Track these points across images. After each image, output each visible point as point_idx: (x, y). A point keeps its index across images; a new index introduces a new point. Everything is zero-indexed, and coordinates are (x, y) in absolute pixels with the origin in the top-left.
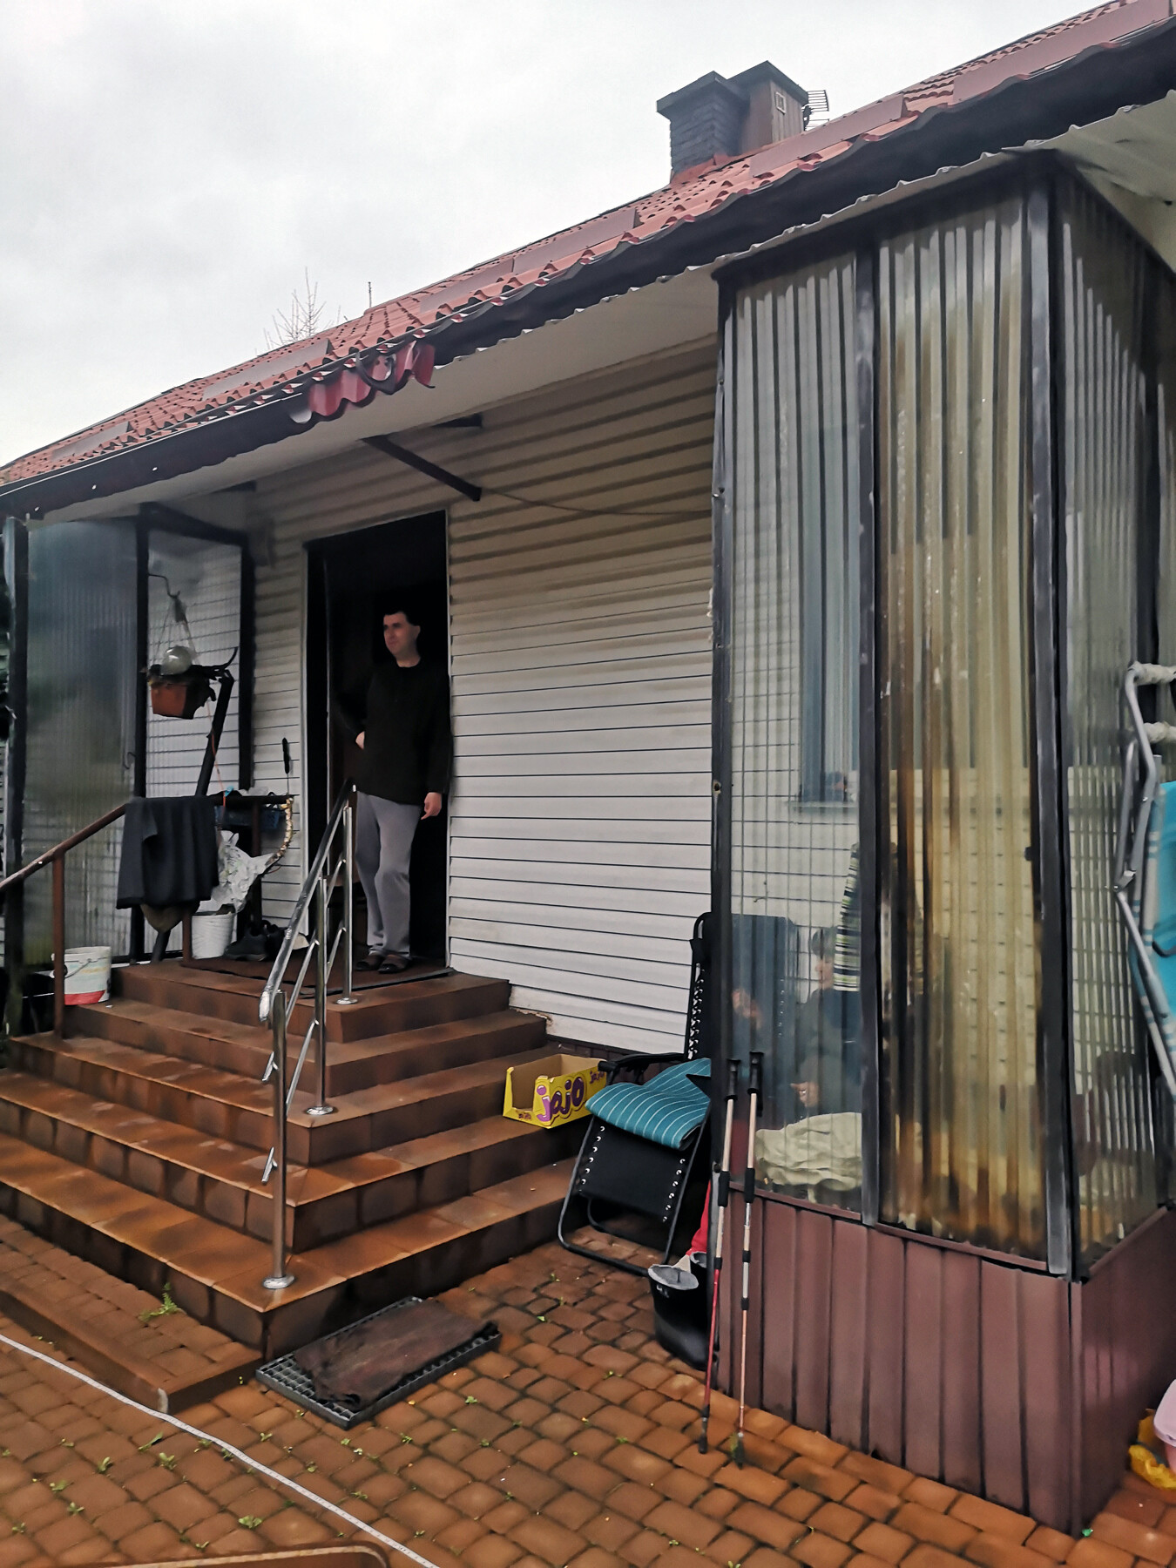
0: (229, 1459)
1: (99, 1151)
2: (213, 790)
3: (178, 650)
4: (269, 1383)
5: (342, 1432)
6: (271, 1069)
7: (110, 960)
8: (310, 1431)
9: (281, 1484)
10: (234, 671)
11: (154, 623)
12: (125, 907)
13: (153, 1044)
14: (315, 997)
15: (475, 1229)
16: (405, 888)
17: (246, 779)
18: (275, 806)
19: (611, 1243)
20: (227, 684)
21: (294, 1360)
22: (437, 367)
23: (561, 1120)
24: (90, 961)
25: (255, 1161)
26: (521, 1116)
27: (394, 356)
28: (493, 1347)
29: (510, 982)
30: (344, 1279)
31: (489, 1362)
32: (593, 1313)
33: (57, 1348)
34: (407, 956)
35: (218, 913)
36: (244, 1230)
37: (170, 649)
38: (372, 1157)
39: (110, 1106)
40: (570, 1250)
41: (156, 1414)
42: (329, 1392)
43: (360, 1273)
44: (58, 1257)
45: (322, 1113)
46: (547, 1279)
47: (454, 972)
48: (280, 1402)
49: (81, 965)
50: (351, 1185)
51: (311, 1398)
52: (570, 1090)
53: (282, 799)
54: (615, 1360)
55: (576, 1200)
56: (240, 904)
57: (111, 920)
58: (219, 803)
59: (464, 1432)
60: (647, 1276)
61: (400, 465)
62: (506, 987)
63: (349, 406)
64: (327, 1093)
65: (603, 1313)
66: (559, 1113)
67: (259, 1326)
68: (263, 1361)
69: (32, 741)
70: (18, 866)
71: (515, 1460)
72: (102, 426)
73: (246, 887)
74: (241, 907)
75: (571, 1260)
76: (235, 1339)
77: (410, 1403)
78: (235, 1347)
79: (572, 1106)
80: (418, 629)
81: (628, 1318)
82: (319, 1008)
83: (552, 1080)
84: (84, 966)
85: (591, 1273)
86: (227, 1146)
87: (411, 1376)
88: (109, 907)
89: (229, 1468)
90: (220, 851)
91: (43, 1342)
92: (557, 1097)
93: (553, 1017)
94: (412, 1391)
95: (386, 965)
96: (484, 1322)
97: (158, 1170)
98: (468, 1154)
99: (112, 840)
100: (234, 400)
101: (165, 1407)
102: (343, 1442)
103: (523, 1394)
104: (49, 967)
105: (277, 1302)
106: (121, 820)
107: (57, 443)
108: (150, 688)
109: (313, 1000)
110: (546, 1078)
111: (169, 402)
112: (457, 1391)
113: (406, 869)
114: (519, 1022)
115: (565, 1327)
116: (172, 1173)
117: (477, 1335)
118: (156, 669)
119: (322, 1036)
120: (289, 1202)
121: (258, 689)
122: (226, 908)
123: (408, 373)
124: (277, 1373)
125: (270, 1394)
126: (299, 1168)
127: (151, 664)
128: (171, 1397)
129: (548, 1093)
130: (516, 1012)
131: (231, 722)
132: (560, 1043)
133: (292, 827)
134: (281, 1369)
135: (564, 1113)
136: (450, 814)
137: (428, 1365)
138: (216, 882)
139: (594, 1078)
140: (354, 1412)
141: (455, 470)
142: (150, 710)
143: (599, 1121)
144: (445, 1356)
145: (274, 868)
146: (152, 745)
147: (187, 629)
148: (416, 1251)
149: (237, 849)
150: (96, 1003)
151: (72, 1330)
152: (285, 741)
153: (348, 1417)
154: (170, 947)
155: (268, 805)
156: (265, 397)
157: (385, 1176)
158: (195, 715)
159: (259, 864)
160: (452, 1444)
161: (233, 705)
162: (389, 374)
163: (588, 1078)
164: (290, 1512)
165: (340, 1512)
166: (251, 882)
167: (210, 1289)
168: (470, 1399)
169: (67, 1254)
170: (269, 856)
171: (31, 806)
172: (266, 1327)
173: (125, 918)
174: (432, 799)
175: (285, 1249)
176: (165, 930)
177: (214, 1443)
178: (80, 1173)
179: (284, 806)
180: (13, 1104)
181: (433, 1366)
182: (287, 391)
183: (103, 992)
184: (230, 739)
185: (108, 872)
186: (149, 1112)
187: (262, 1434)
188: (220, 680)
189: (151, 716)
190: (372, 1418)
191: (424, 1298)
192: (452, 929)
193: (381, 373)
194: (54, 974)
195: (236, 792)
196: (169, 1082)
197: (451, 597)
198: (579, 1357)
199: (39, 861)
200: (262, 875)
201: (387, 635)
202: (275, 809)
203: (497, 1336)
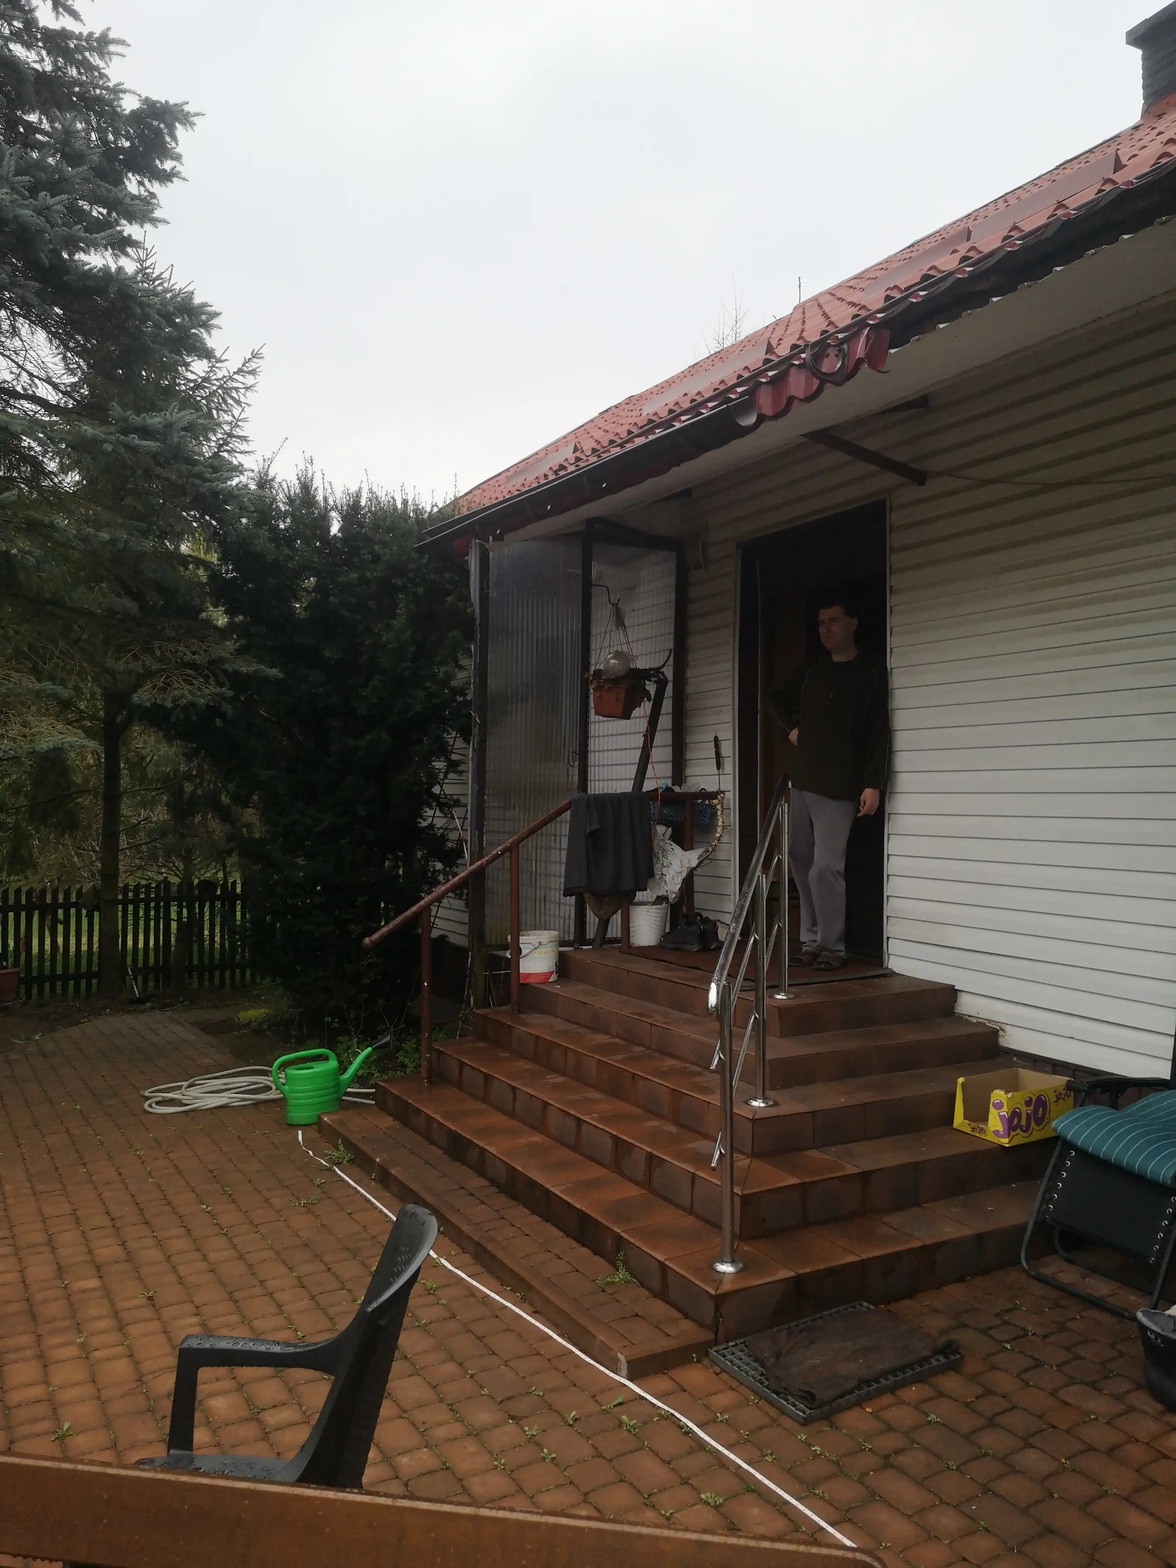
0: (689, 1432)
1: (553, 1118)
2: (648, 786)
3: (618, 655)
4: (722, 1365)
5: (799, 1427)
6: (717, 1059)
7: (555, 943)
8: (766, 1420)
9: (740, 1467)
10: (669, 672)
11: (596, 629)
12: (571, 895)
13: (598, 1024)
14: (755, 990)
15: (928, 1242)
16: (841, 886)
17: (678, 775)
18: (707, 802)
19: (1083, 1277)
20: (662, 685)
21: (746, 1346)
22: (892, 351)
23: (1020, 1139)
24: (540, 944)
25: (701, 1145)
26: (973, 1129)
27: (845, 347)
28: (955, 1367)
29: (956, 988)
30: (793, 1274)
31: (950, 1382)
32: (1067, 1349)
33: (524, 1299)
34: (842, 954)
35: (653, 904)
36: (691, 1211)
37: (610, 653)
38: (814, 1154)
39: (561, 1079)
40: (1035, 1278)
41: (617, 1378)
42: (783, 1384)
43: (808, 1270)
44: (520, 1214)
45: (762, 1105)
46: (1011, 1306)
47: (893, 974)
48: (734, 1386)
49: (532, 947)
50: (795, 1181)
51: (765, 1387)
52: (1032, 1108)
53: (713, 795)
54: (1098, 1405)
55: (1043, 1228)
56: (674, 896)
57: (557, 906)
58: (655, 799)
59: (927, 1450)
60: (1135, 1319)
61: (840, 457)
62: (951, 993)
63: (796, 402)
64: (767, 1086)
65: (1081, 1351)
66: (1019, 1131)
67: (712, 1305)
68: (716, 1342)
69: (491, 741)
70: (481, 857)
71: (986, 1490)
72: (547, 451)
73: (679, 880)
74: (675, 898)
75: (1038, 1289)
76: (686, 1316)
77: (868, 1410)
78: (686, 1325)
79: (1033, 1125)
80: (855, 622)
81: (1110, 1360)
82: (759, 1000)
83: (1010, 1095)
84: (535, 949)
85: (1061, 1306)
86: (671, 1128)
87: (868, 1382)
88: (556, 894)
89: (687, 1440)
90: (655, 844)
91: (510, 1292)
92: (1015, 1114)
93: (1007, 1028)
94: (869, 1398)
95: (820, 963)
96: (944, 1339)
97: (608, 1143)
98: (917, 1165)
99: (558, 833)
100: (675, 411)
101: (625, 1371)
102: (799, 1437)
103: (991, 1423)
104: (506, 947)
105: (727, 1287)
106: (567, 815)
107: (508, 470)
108: (592, 691)
109: (754, 993)
110: (1003, 1093)
111: (606, 421)
112: (917, 1406)
113: (841, 866)
114: (969, 1030)
115: (1036, 1360)
116: (621, 1147)
117: (937, 1352)
118: (598, 673)
119: (761, 1028)
120: (737, 1190)
121: (690, 689)
122: (660, 900)
123: (860, 361)
124: (729, 1357)
125: (724, 1376)
126: (743, 1157)
127: (593, 668)
128: (630, 1363)
129: (1005, 1109)
130: (963, 1020)
131: (665, 721)
132: (1016, 1056)
133: (723, 822)
134: (733, 1354)
135: (1024, 1131)
136: (888, 809)
137: (885, 1374)
138: (652, 875)
139: (1059, 1097)
140: (810, 1409)
141: (900, 456)
142: (592, 711)
143: (1068, 1145)
144: (902, 1369)
145: (706, 862)
146: (593, 744)
147: (626, 635)
148: (864, 1257)
149: (672, 843)
150: (546, 982)
151: (536, 1284)
152: (716, 739)
153: (804, 1413)
154: (609, 935)
155: (700, 801)
156: (710, 405)
157: (833, 1175)
158: (632, 716)
159: (692, 858)
160: (916, 1460)
161: (667, 705)
162: (839, 365)
163: (1053, 1098)
164: (751, 1497)
165: (801, 1507)
166: (684, 875)
167: (662, 1265)
168: (932, 1417)
169: (527, 1212)
170: (701, 851)
171: (490, 802)
172: (717, 1309)
173: (570, 905)
174: (869, 795)
175: (733, 1236)
176: (605, 918)
177: (673, 1415)
178: (538, 1138)
179: (715, 802)
180: (479, 1070)
181: (890, 1377)
182: (733, 396)
183: (552, 973)
184: (664, 737)
185: (556, 862)
186: (596, 1088)
187: (718, 1415)
188: (655, 682)
189: (593, 717)
190: (827, 1417)
191: (876, 1305)
192: (891, 929)
193: (832, 364)
194: (511, 954)
195: (670, 788)
196: (617, 1061)
197: (891, 587)
198: (1053, 1394)
199: (498, 850)
200: (694, 869)
201: (822, 630)
202: (706, 805)
203: (958, 1356)
